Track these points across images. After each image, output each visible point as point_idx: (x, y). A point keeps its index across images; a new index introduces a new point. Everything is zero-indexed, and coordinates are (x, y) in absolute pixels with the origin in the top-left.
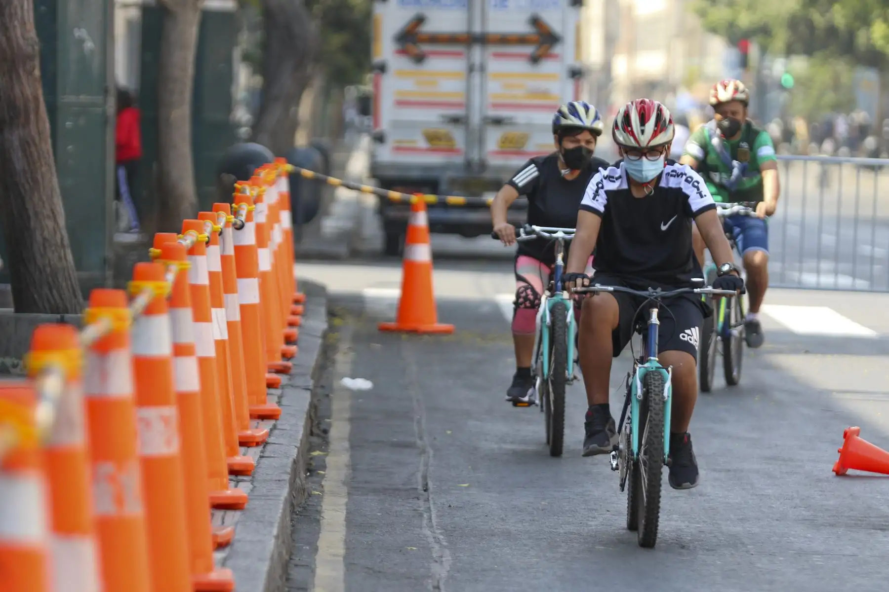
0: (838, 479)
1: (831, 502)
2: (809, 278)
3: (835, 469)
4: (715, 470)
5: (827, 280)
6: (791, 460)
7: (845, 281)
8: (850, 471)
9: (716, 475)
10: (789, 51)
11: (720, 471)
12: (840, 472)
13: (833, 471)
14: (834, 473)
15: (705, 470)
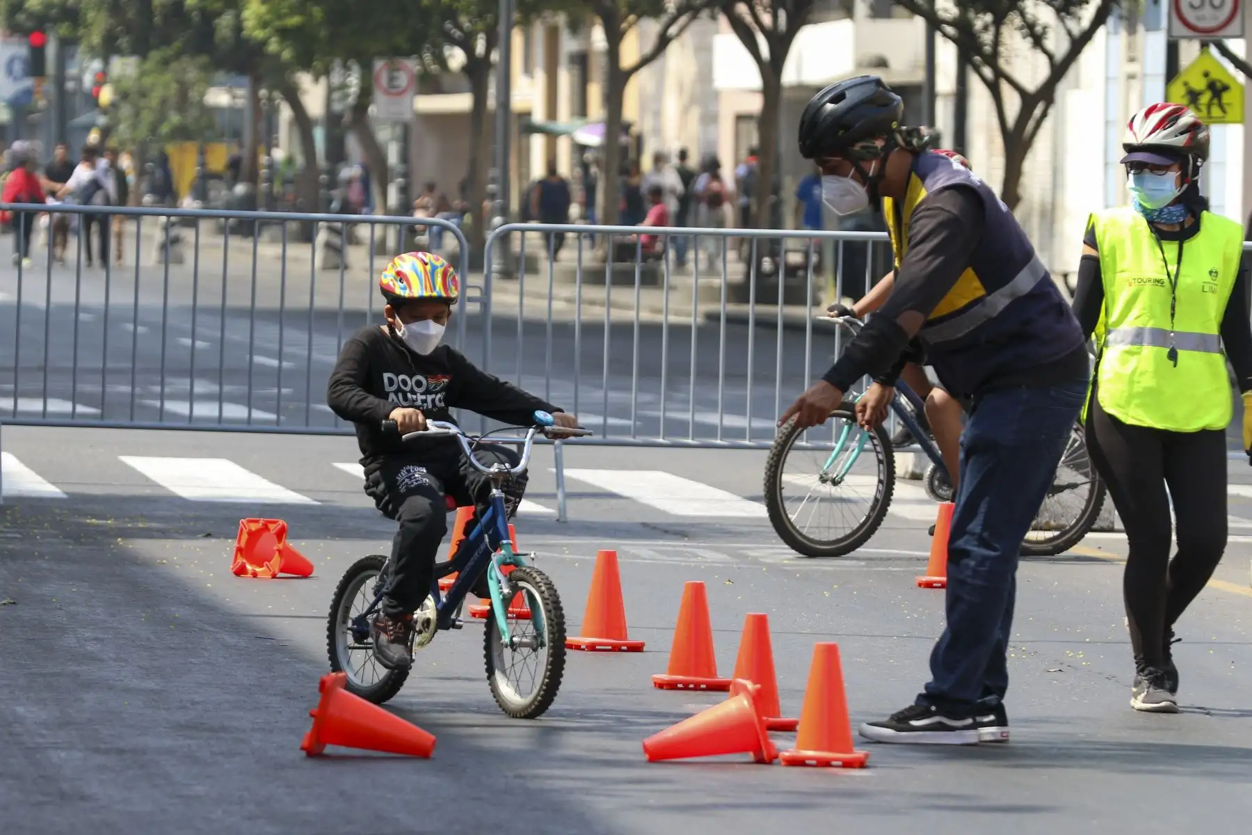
0: (310, 763)
1: (310, 808)
2: (179, 407)
3: (306, 744)
4: (97, 751)
5: (205, 410)
6: (223, 729)
7: (235, 411)
8: (329, 749)
9: (100, 759)
10: (109, 49)
11: (107, 752)
12: (313, 752)
13: (303, 748)
14: (304, 753)
15: (80, 751)
